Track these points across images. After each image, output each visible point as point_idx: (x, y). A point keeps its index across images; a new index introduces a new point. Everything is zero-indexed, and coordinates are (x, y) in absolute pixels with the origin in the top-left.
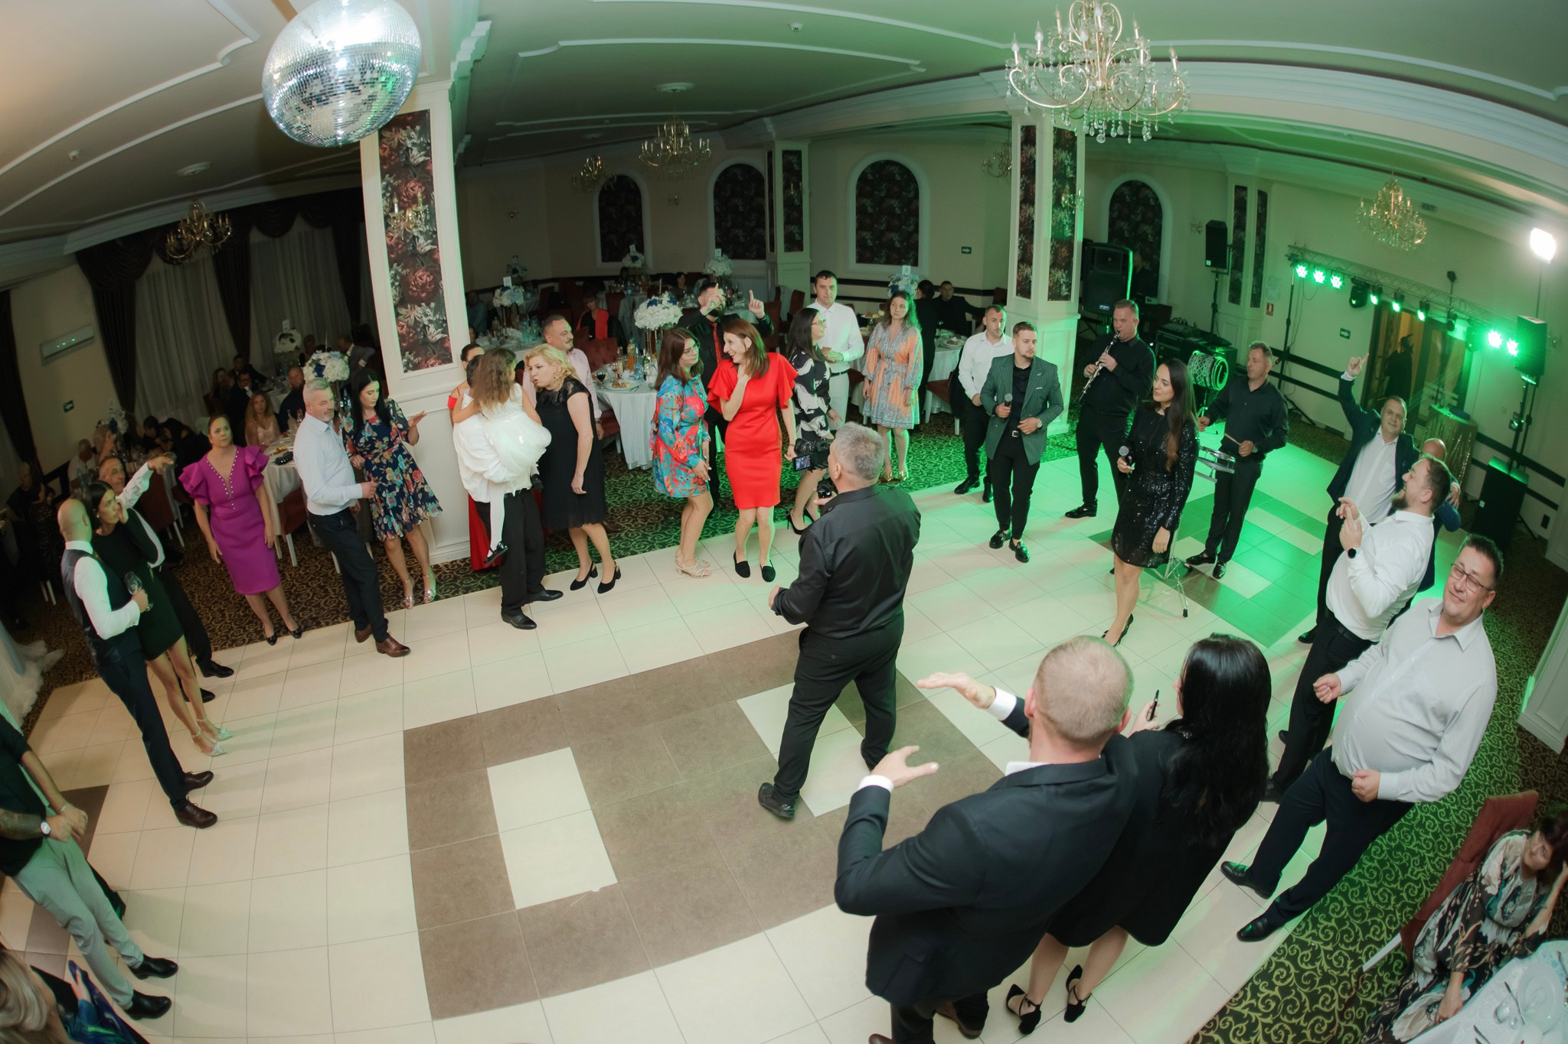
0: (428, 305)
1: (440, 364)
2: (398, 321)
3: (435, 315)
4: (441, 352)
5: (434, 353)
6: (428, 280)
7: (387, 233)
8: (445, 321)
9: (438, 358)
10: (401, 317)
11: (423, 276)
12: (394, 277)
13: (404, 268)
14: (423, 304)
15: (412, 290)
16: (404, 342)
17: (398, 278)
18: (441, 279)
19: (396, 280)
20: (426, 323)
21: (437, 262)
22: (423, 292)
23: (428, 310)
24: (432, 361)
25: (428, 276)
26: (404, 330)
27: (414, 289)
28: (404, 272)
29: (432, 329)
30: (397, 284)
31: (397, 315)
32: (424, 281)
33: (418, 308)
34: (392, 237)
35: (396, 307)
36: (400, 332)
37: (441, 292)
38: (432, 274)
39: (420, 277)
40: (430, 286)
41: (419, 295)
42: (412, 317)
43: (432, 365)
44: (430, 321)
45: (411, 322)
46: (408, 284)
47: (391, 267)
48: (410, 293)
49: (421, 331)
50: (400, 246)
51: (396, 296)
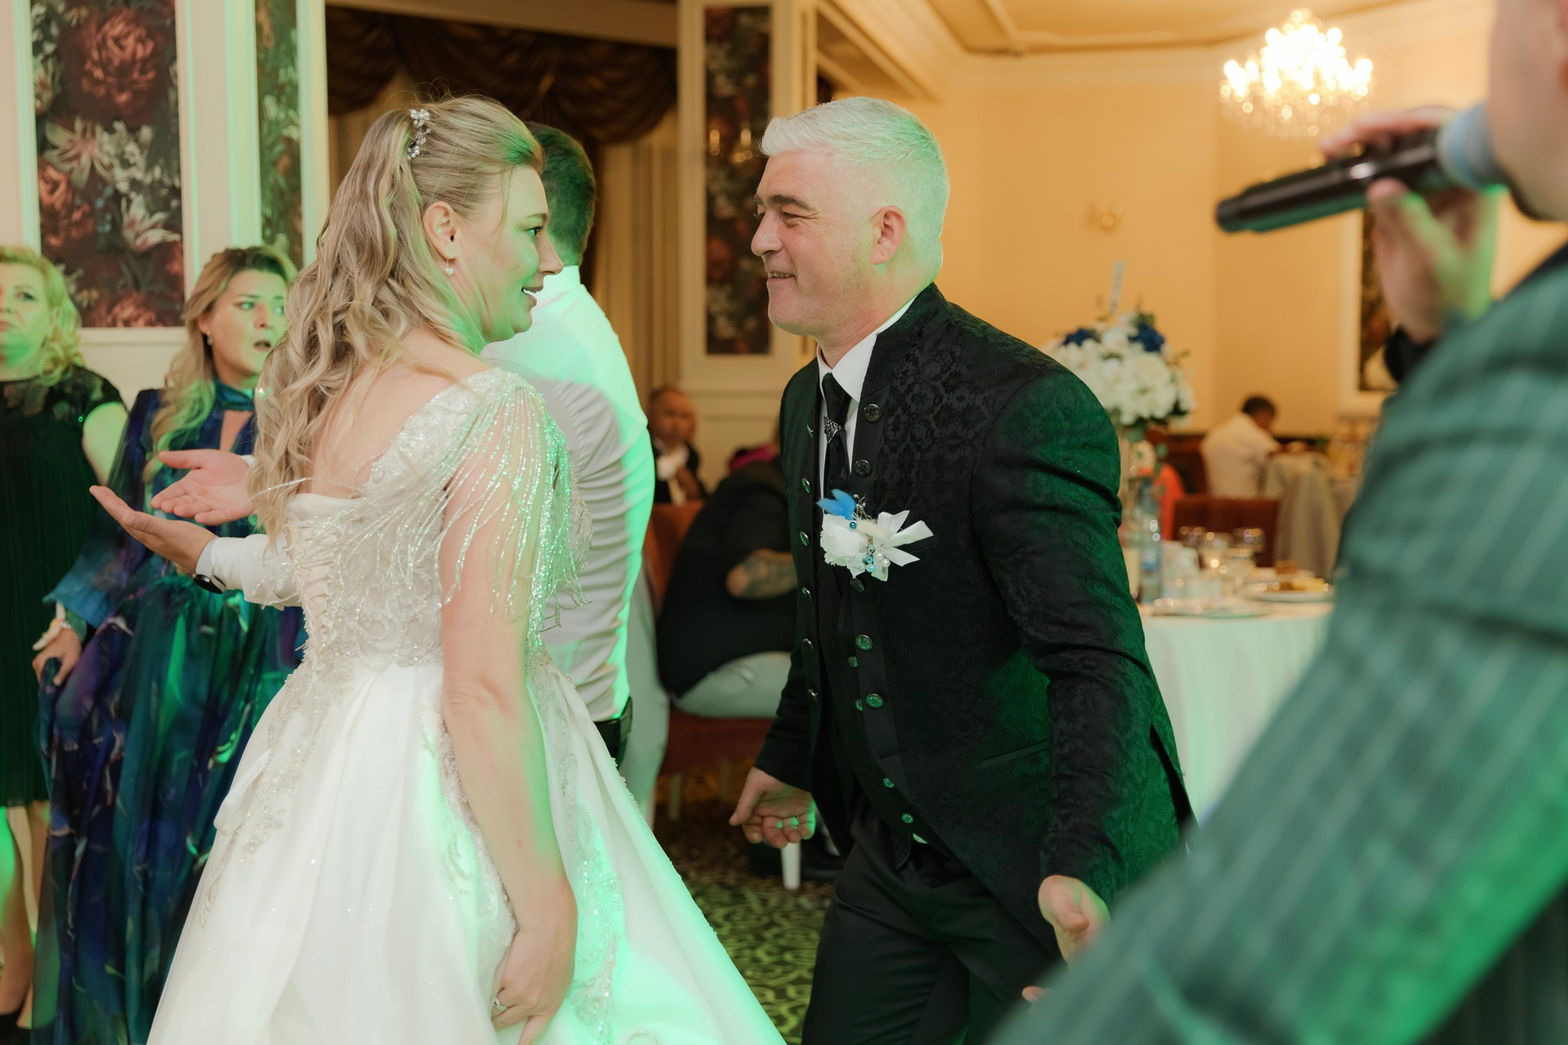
0: (133, 131)
1: (150, 324)
2: (42, 165)
3: (149, 167)
4: (157, 288)
6: (140, 53)
8: (176, 192)
9: (145, 305)
10: (52, 155)
14: (119, 126)
15: (89, 74)
16: (55, 232)
17: (54, 30)
18: (174, 58)
19: (47, 37)
20: (123, 187)
22: (121, 89)
23: (131, 148)
24: (129, 311)
25: (140, 40)
26: (59, 197)
27: (98, 73)
28: (73, 16)
29: (137, 209)
30: (49, 48)
31: (43, 145)
33: (104, 137)
35: (41, 119)
36: (47, 199)
37: (172, 96)
38: (150, 35)
39: (117, 40)
40: (143, 72)
41: (109, 97)
42: (85, 160)
43: (127, 323)
44: (135, 184)
45: (82, 177)
46: (83, 56)
48: (85, 84)
49: (105, 210)
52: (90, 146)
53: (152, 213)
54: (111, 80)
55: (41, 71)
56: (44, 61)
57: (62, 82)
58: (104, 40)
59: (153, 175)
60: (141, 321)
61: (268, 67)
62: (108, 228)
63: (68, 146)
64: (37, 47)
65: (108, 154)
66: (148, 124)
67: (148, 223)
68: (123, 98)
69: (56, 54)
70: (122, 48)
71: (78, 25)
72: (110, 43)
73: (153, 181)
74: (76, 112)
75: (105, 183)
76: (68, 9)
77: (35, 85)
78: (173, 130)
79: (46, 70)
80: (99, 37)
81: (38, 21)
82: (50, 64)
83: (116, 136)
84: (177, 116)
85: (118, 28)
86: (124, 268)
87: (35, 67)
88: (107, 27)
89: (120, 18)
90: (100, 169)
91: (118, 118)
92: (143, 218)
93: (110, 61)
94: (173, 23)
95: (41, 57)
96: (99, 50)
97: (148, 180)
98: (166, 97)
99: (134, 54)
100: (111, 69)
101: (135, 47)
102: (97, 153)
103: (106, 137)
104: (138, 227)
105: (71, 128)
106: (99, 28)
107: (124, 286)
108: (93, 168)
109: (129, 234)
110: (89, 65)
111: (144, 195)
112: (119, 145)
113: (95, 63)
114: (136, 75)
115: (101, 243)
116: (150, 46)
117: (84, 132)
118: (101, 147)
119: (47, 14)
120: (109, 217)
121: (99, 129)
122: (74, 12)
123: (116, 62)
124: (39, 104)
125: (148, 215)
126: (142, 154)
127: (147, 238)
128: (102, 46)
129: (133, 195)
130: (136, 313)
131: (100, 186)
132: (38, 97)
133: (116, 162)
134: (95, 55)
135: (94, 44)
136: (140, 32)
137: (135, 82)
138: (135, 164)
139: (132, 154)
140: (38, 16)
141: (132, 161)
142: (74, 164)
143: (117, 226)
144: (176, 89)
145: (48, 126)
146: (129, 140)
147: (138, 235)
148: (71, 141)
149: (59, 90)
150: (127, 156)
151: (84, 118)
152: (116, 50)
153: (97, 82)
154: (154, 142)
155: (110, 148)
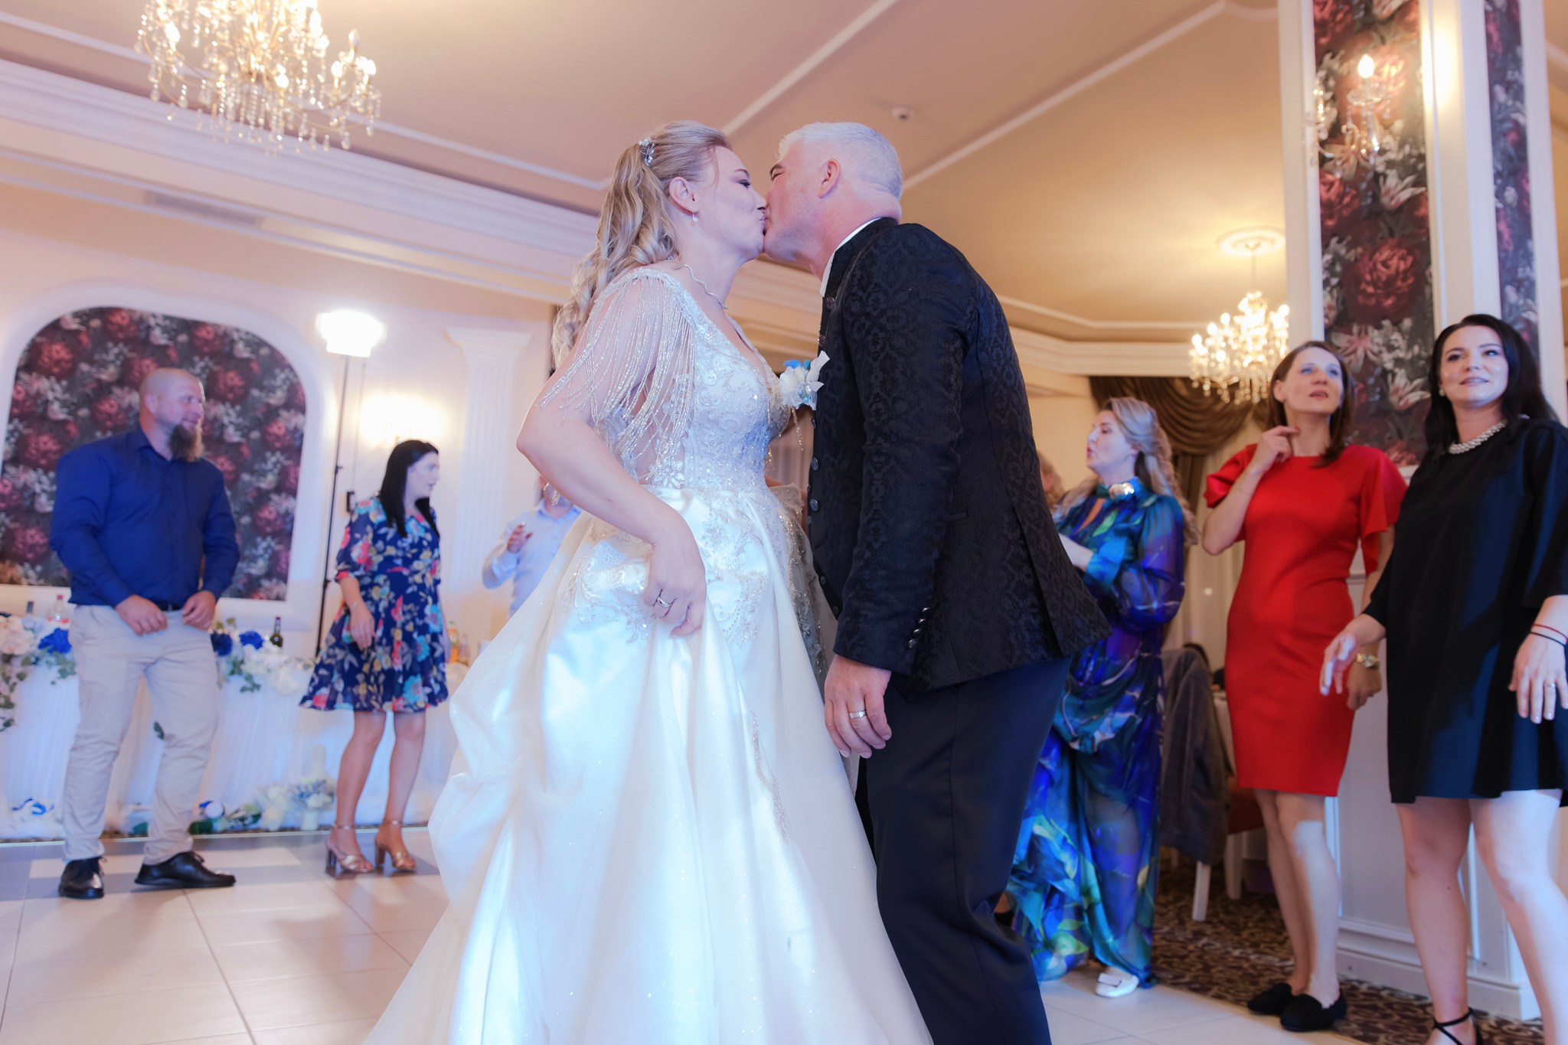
0: (1396, 324)
3: (1410, 347)
5: (1400, 435)
6: (1402, 266)
7: (1321, 176)
11: (1391, 260)
12: (1329, 268)
13: (1351, 246)
14: (1386, 323)
15: (1364, 291)
17: (1338, 268)
18: (1429, 263)
19: (1333, 274)
20: (1389, 366)
21: (1422, 225)
22: (1387, 296)
25: (1403, 258)
27: (1370, 290)
28: (1351, 256)
30: (1334, 281)
32: (1392, 271)
33: (1374, 333)
34: (1332, 184)
37: (1427, 291)
38: (1410, 252)
39: (1385, 264)
40: (1404, 280)
41: (1379, 303)
44: (1398, 362)
46: (1359, 280)
47: (1325, 245)
48: (1361, 299)
49: (1375, 385)
50: (1347, 200)
51: (1329, 308)
52: (1363, 342)
53: (1411, 380)
54: (1379, 291)
55: (1329, 298)
56: (1330, 292)
57: (1344, 302)
58: (1375, 265)
59: (1413, 352)
60: (1404, 462)
61: (1509, 264)
62: (1377, 397)
63: (1348, 345)
64: (1326, 283)
65: (1378, 344)
66: (1409, 316)
67: (1409, 388)
68: (1390, 302)
69: (1340, 284)
70: (1387, 267)
71: (1356, 260)
72: (1379, 266)
73: (1413, 357)
74: (1353, 320)
75: (1374, 365)
76: (1348, 251)
77: (1324, 308)
78: (1429, 315)
79: (1332, 296)
80: (1371, 264)
81: (1327, 265)
82: (1335, 293)
83: (1383, 331)
84: (1431, 305)
85: (1385, 254)
86: (1391, 425)
87: (1324, 296)
88: (1377, 255)
89: (1387, 246)
90: (1371, 356)
91: (1384, 318)
92: (1406, 385)
93: (1379, 278)
94: (1428, 239)
95: (1328, 289)
96: (1371, 273)
97: (1409, 356)
98: (1423, 294)
99: (1398, 268)
100: (1380, 284)
101: (1398, 264)
102: (1370, 345)
103: (1376, 332)
104: (1401, 393)
105: (1350, 333)
106: (1371, 258)
107: (1390, 438)
108: (1366, 356)
109: (1393, 399)
110: (1363, 286)
111: (1406, 369)
112: (1386, 336)
113: (1368, 283)
114: (1399, 283)
115: (1372, 410)
116: (1410, 260)
117: (1359, 333)
118: (1372, 342)
119: (1333, 259)
120: (1378, 390)
121: (1370, 329)
122: (1353, 252)
123: (1384, 278)
124: (1327, 321)
125: (1409, 382)
126: (1404, 338)
127: (1408, 400)
128: (1374, 269)
129: (1397, 370)
130: (1400, 456)
131: (1371, 369)
132: (1326, 316)
133: (1384, 349)
134: (1368, 277)
135: (1367, 270)
136: (1403, 252)
137: (1398, 289)
138: (1398, 348)
139: (1396, 340)
140: (1327, 262)
141: (1396, 345)
142: (1352, 357)
143: (1384, 395)
144: (1430, 285)
145: (1333, 334)
146: (1393, 331)
147: (1401, 398)
148: (1349, 342)
149: (1341, 308)
150: (1392, 343)
151: (1360, 324)
152: (1383, 269)
153: (1370, 295)
154: (1412, 328)
155: (1379, 340)
